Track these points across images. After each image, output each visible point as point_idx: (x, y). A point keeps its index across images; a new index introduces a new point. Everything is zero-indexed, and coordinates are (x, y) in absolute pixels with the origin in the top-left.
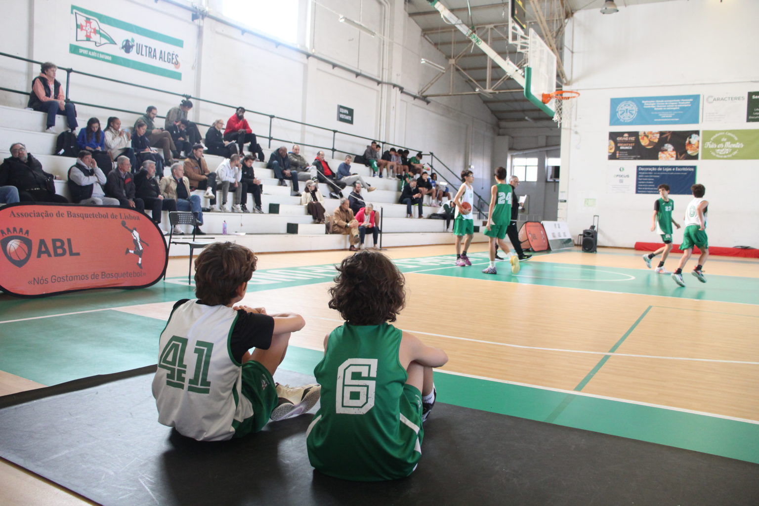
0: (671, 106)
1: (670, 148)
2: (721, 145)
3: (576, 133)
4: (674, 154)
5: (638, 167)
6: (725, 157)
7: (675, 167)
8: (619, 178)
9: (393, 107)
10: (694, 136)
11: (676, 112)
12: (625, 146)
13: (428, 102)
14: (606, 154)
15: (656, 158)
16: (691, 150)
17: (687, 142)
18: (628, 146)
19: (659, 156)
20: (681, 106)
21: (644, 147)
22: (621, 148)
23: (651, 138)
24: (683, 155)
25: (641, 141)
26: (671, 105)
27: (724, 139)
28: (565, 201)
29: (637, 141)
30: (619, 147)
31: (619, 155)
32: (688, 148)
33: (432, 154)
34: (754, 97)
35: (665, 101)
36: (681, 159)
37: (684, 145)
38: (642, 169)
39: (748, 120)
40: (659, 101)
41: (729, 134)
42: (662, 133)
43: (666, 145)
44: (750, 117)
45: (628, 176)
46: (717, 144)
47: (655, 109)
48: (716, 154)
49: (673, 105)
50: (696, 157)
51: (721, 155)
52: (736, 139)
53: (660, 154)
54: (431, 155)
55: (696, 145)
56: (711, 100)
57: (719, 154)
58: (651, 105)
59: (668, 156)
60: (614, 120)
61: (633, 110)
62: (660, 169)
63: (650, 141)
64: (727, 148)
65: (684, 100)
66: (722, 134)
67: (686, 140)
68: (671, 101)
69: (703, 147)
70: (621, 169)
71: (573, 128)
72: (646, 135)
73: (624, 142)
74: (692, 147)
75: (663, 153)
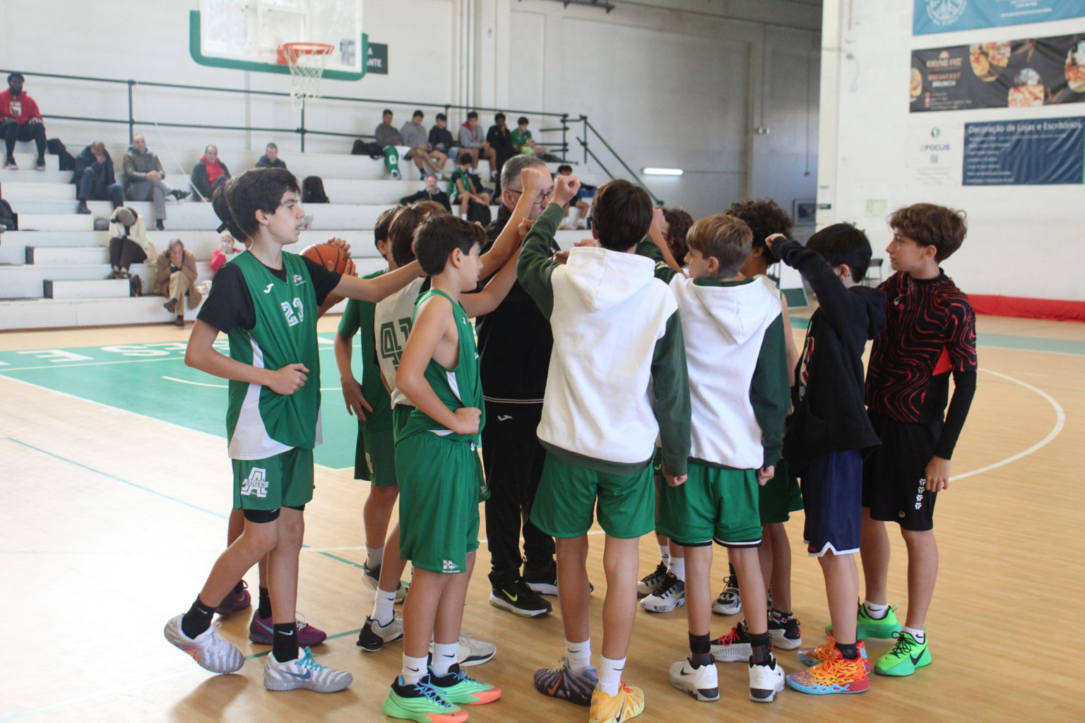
1: (1032, 78)
3: (850, 57)
4: (1039, 91)
5: (967, 126)
7: (1041, 121)
8: (929, 153)
9: (490, 31)
10: (1082, 46)
12: (942, 80)
14: (906, 102)
15: (1004, 103)
16: (1076, 79)
17: (1068, 61)
18: (947, 80)
19: (1010, 98)
21: (978, 80)
22: (935, 84)
23: (993, 58)
24: (1060, 94)
25: (974, 65)
28: (829, 207)
29: (966, 68)
30: (931, 83)
31: (930, 102)
32: (1070, 75)
33: (584, 118)
36: (1055, 103)
37: (1061, 69)
38: (976, 130)
42: (1016, 45)
43: (1024, 72)
45: (947, 147)
53: (1013, 95)
54: (582, 122)
59: (1028, 96)
60: (922, 24)
62: (1011, 128)
63: (991, 65)
67: (1066, 57)
70: (935, 132)
71: (845, 46)
72: (983, 52)
73: (938, 72)
74: (1078, 72)
75: (1019, 91)
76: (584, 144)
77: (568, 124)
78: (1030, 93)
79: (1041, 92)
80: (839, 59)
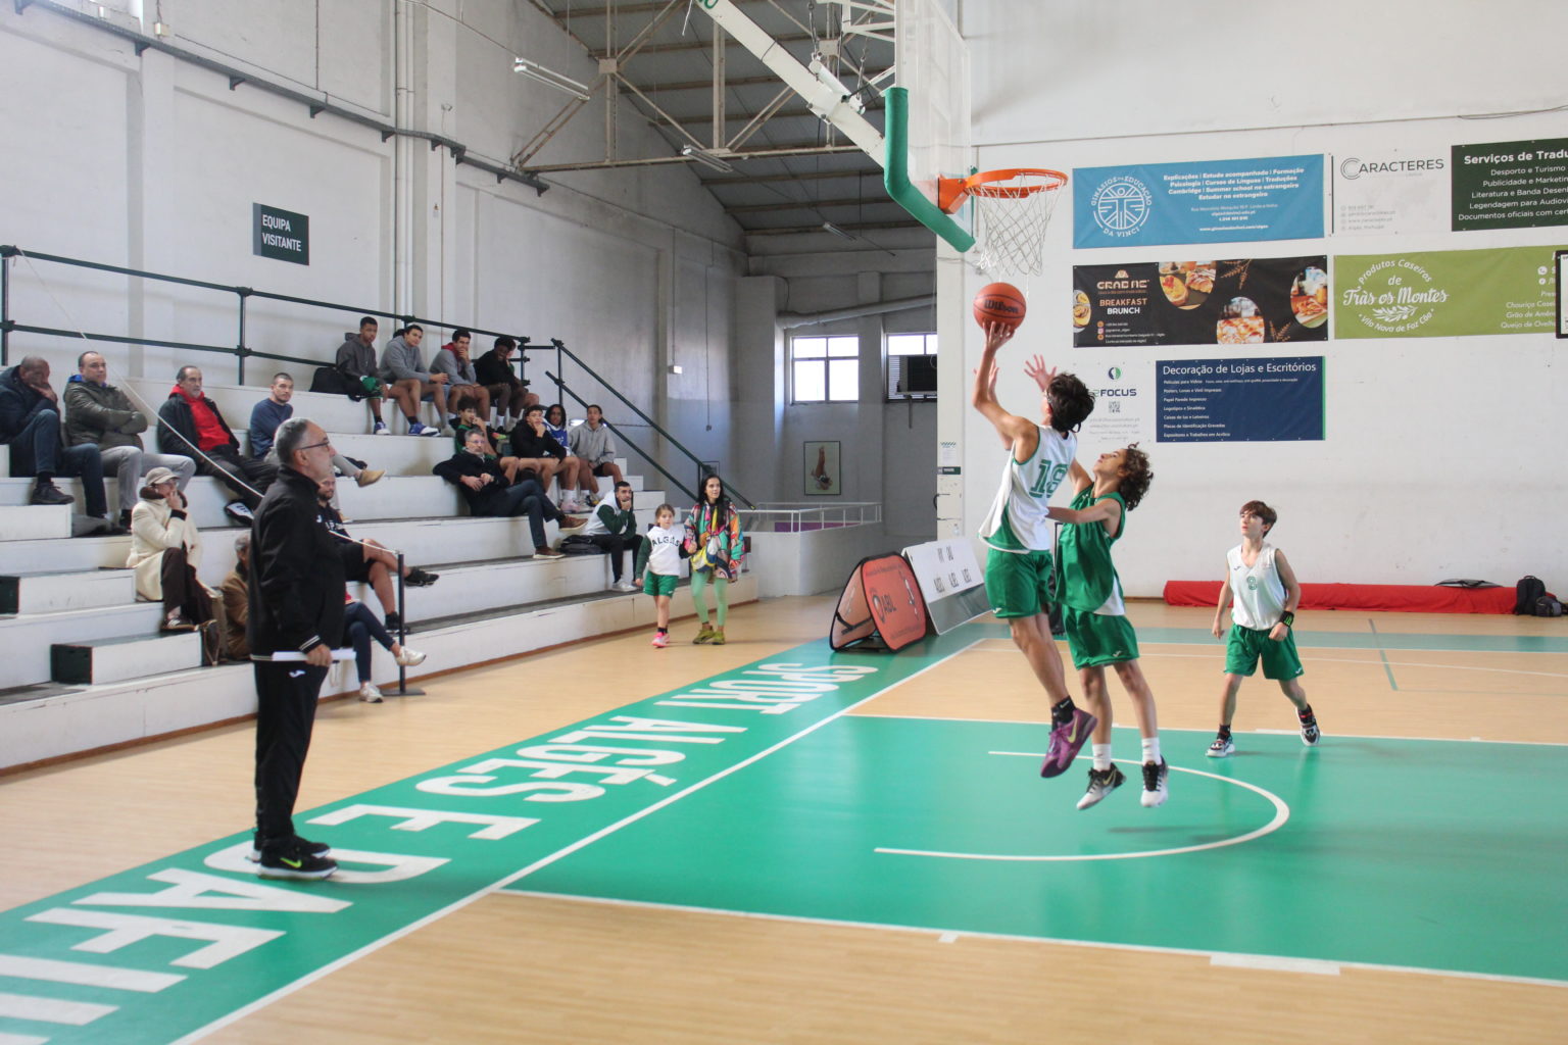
0: (1245, 189)
1: (1247, 308)
2: (1388, 297)
3: (979, 271)
4: (1258, 324)
5: (1160, 365)
6: (1401, 329)
7: (1263, 362)
8: (1107, 399)
9: (436, 207)
10: (1311, 272)
11: (1259, 206)
12: (1120, 307)
13: (541, 189)
14: (1069, 332)
15: (1212, 339)
16: (1306, 312)
17: (1294, 289)
18: (1129, 306)
19: (1219, 331)
20: (1272, 187)
21: (1173, 307)
22: (1110, 311)
23: (1193, 281)
24: (1285, 329)
25: (1165, 289)
26: (1244, 185)
27: (1394, 280)
28: (957, 471)
29: (1155, 292)
30: (1105, 308)
31: (1104, 334)
32: (1297, 305)
33: (558, 344)
34: (1468, 160)
35: (1227, 175)
36: (1280, 341)
37: (1286, 300)
38: (1172, 371)
39: (1457, 226)
40: (1211, 176)
41: (1407, 265)
42: (1222, 267)
43: (1236, 300)
44: (1462, 217)
45: (1133, 392)
46: (1377, 296)
47: (1200, 197)
48: (1376, 321)
49: (1249, 186)
50: (1320, 334)
51: (1387, 324)
52: (1427, 278)
53: (1222, 328)
54: (556, 349)
55: (1320, 299)
56: (1353, 169)
57: (1382, 322)
58: (1186, 188)
59: (1243, 330)
60: (1086, 232)
61: (1140, 203)
62: (1222, 369)
63: (1189, 288)
64: (1406, 305)
65: (1279, 172)
66: (1388, 264)
67: (1291, 285)
68: (1243, 174)
69: (1338, 303)
70: (1114, 372)
71: (969, 257)
72: (1177, 272)
73: (1117, 295)
74: (1307, 304)
75: (1230, 323)
76: (559, 382)
78: (1246, 326)
79: (1260, 325)
80: (963, 273)
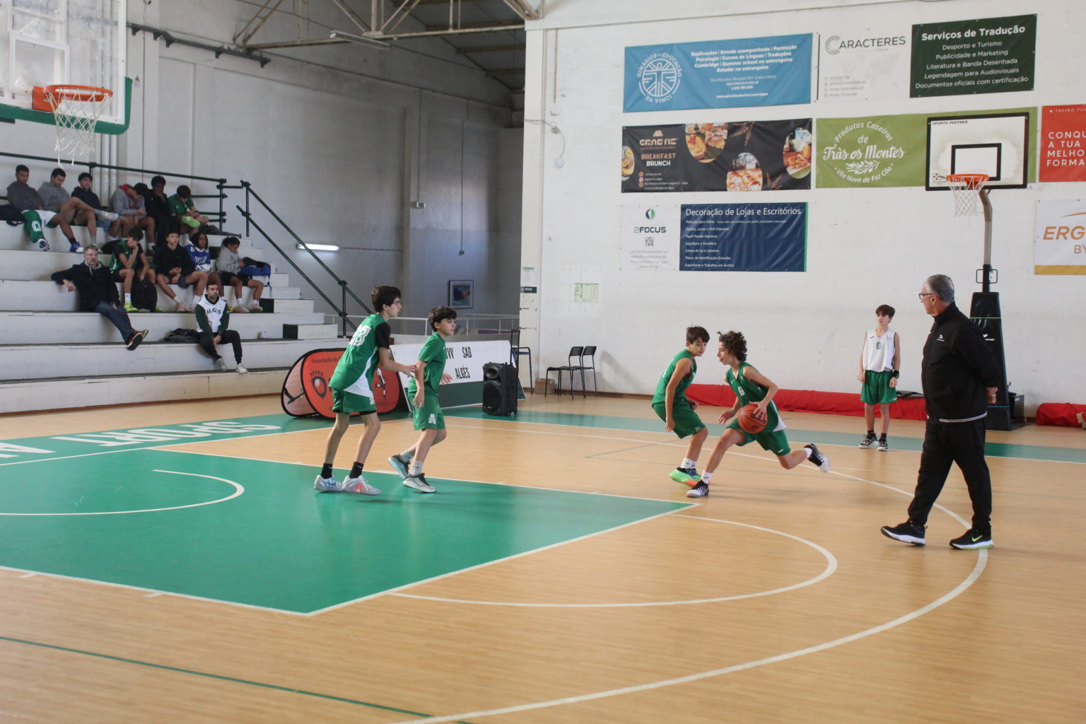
0: (752, 63)
1: (750, 162)
2: (857, 153)
3: (555, 130)
4: (757, 174)
5: (684, 208)
6: (866, 180)
7: (760, 206)
8: (644, 235)
10: (800, 132)
11: (761, 78)
12: (656, 160)
13: (264, 62)
14: (618, 181)
15: (723, 187)
16: (794, 166)
17: (786, 146)
18: (662, 160)
19: (728, 181)
20: (772, 61)
21: (695, 160)
22: (649, 164)
23: (710, 139)
24: (778, 179)
25: (690, 146)
26: (751, 60)
27: (863, 139)
28: (534, 290)
29: (682, 148)
30: (645, 161)
31: (644, 182)
32: (788, 160)
33: (245, 185)
34: (925, 37)
35: (739, 52)
36: (774, 189)
37: (780, 155)
38: (693, 213)
39: (914, 93)
40: (727, 52)
41: (874, 126)
42: (732, 128)
43: (742, 155)
44: (919, 86)
45: (663, 230)
46: (849, 152)
47: (718, 70)
48: (847, 173)
49: (756, 61)
50: (803, 183)
51: (857, 176)
52: (889, 137)
53: (731, 178)
54: (245, 188)
55: (806, 154)
56: (835, 45)
57: (853, 174)
58: (708, 62)
59: (746, 180)
60: (633, 101)
61: (673, 75)
62: (730, 212)
63: (707, 145)
64: (871, 160)
65: (778, 49)
66: (858, 126)
67: (784, 143)
68: (751, 51)
69: (819, 158)
70: (650, 213)
71: (549, 119)
72: (699, 133)
73: (653, 151)
74: (796, 159)
75: (736, 174)
76: (246, 214)
77: (225, 191)
78: (749, 177)
79: (759, 176)
80: (543, 132)
